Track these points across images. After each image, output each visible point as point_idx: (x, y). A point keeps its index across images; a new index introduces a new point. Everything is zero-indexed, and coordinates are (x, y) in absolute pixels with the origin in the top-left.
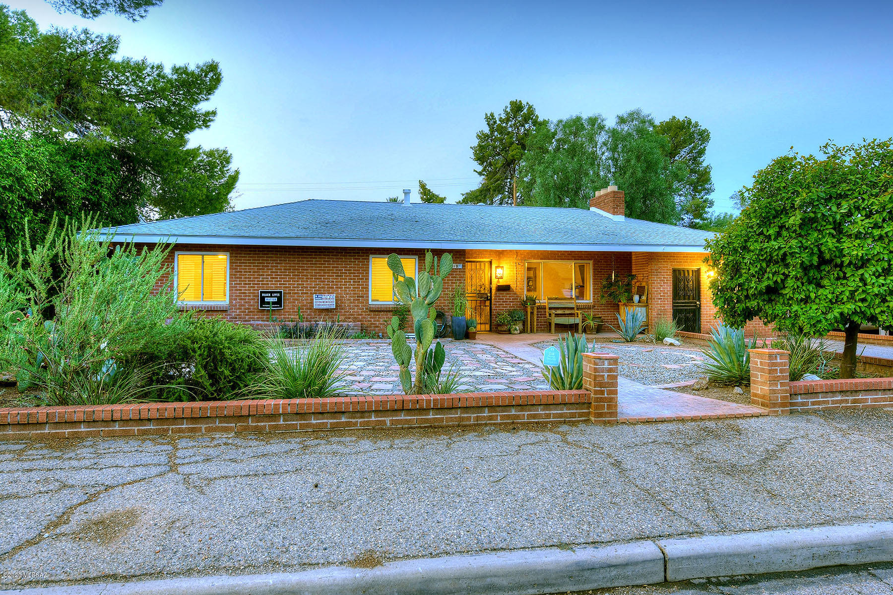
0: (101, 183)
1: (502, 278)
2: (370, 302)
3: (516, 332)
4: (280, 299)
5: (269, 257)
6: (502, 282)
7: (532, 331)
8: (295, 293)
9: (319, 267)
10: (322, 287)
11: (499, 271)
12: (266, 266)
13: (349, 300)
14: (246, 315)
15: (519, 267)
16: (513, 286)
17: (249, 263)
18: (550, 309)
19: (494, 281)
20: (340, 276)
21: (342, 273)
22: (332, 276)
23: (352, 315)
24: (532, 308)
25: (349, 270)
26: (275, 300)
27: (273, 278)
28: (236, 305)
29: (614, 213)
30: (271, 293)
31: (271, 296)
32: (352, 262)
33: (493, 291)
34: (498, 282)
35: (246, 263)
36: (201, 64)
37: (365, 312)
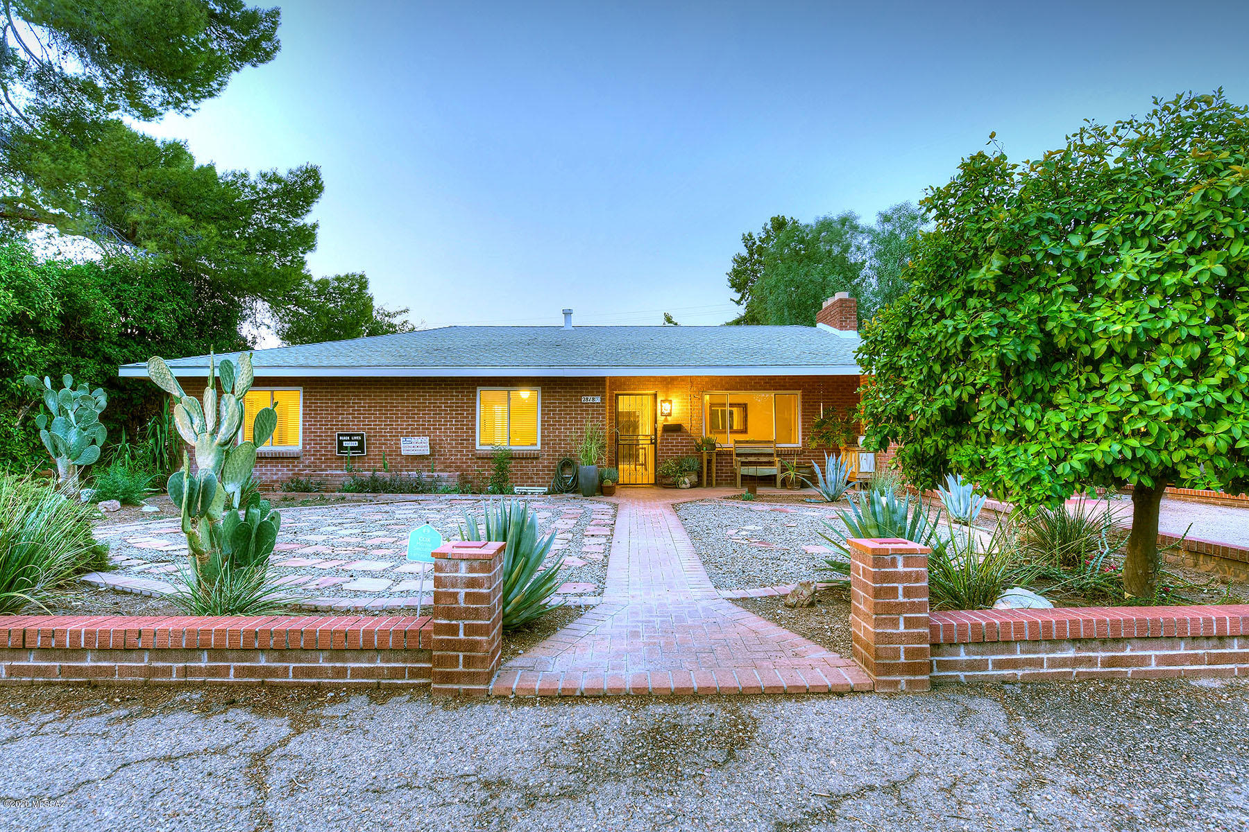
0: (157, 309)
1: (670, 415)
2: (478, 447)
3: (684, 486)
4: (361, 442)
5: (350, 392)
6: (671, 421)
7: (709, 484)
8: (382, 436)
9: (412, 403)
10: (417, 429)
11: (666, 406)
12: (346, 403)
13: (450, 444)
14: (322, 463)
15: (694, 400)
16: (687, 426)
17: (326, 399)
18: (738, 455)
19: (661, 419)
20: (439, 414)
21: (441, 410)
22: (428, 414)
23: (453, 463)
24: (710, 455)
25: (450, 407)
26: (356, 444)
27: (355, 418)
28: (310, 451)
29: (841, 328)
30: (350, 435)
31: (350, 440)
32: (453, 396)
33: (659, 433)
34: (666, 420)
35: (322, 399)
36: (294, 167)
37: (471, 459)
